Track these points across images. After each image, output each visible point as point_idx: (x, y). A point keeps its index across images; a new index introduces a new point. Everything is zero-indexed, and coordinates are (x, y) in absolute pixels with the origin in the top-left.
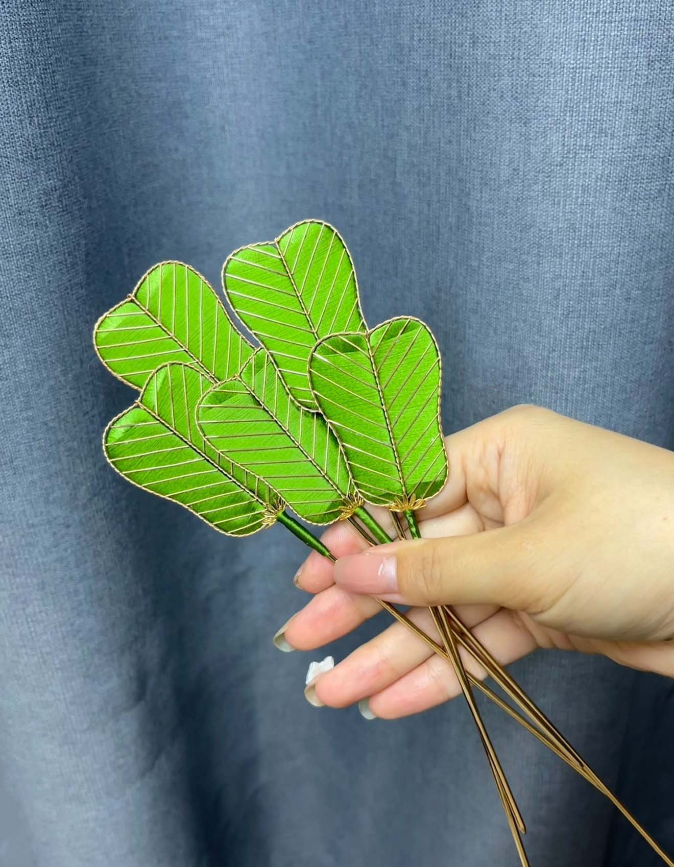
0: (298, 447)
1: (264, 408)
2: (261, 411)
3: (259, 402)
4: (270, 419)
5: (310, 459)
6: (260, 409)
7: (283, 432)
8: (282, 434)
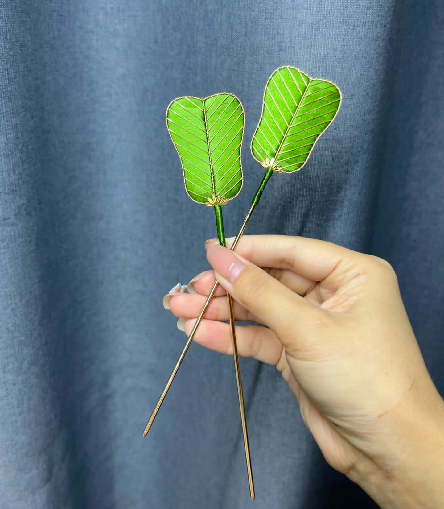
0: (209, 154)
1: (205, 124)
2: (203, 124)
3: (205, 119)
4: (205, 131)
5: (211, 164)
6: (203, 123)
7: (206, 141)
8: (206, 142)
